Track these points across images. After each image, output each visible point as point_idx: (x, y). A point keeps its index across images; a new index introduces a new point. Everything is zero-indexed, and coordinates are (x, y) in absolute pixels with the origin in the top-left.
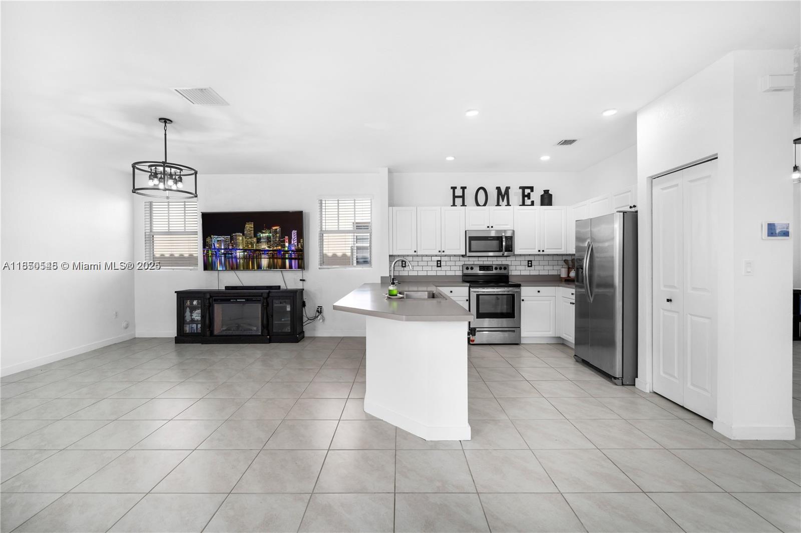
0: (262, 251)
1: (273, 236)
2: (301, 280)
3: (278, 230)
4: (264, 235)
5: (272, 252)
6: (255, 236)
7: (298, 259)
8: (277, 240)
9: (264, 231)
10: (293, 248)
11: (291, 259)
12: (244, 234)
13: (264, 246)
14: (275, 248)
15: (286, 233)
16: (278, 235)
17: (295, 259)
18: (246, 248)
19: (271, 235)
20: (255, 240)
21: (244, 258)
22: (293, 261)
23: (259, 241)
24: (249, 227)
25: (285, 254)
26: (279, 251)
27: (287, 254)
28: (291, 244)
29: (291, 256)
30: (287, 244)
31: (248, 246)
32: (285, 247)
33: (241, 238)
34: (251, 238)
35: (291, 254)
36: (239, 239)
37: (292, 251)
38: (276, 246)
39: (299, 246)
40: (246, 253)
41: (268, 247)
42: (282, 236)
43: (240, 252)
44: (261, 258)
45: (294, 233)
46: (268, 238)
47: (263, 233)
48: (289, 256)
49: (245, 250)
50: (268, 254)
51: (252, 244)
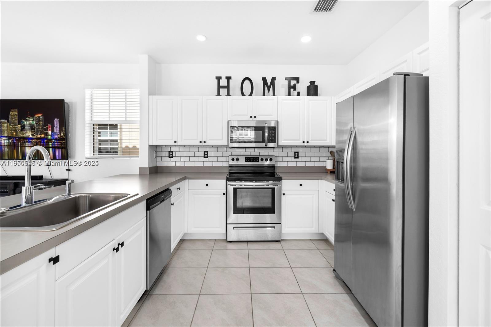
0: (26, 138)
1: (37, 124)
2: (67, 170)
3: (41, 118)
4: (28, 122)
5: (36, 140)
6: (19, 123)
7: (62, 148)
8: (41, 127)
9: (28, 119)
10: (56, 136)
11: (54, 148)
12: (8, 121)
13: (28, 134)
14: (39, 136)
15: (48, 120)
16: (41, 123)
17: (58, 148)
18: (11, 135)
19: (34, 122)
20: (19, 127)
21: (9, 146)
22: (57, 150)
23: (23, 128)
24: (14, 114)
25: (49, 142)
26: (43, 139)
27: (51, 142)
28: (53, 132)
29: (54, 144)
30: (50, 132)
31: (12, 133)
32: (48, 136)
33: (5, 125)
34: (15, 125)
35: (54, 142)
36: (4, 126)
37: (55, 139)
38: (40, 134)
39: (62, 134)
40: (10, 141)
41: (33, 135)
42: (45, 124)
43: (5, 140)
44: (25, 146)
45: (56, 121)
46: (32, 126)
47: (27, 120)
48: (52, 144)
49: (9, 138)
50: (32, 142)
51: (16, 131)
